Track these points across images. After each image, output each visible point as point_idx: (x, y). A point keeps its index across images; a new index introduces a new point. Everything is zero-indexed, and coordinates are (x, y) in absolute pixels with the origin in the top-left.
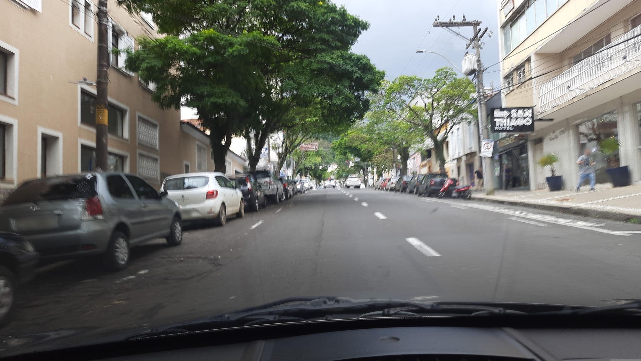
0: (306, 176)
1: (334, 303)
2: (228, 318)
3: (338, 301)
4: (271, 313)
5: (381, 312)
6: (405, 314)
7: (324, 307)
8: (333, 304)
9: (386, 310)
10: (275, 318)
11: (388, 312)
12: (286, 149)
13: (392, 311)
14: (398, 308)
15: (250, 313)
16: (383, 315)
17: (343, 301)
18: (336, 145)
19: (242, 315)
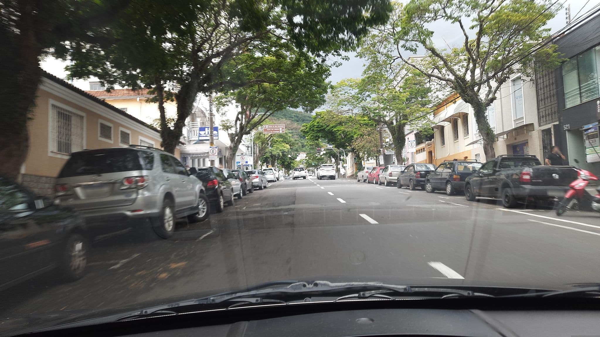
0: (273, 165)
1: (313, 286)
2: (213, 300)
3: (316, 285)
4: (253, 296)
5: (357, 295)
6: (379, 297)
7: (304, 290)
8: (312, 288)
9: (362, 293)
10: (257, 300)
11: (363, 294)
12: (242, 127)
13: (367, 294)
14: (373, 292)
15: (234, 296)
16: (359, 297)
17: (322, 285)
18: (307, 128)
19: (226, 298)
